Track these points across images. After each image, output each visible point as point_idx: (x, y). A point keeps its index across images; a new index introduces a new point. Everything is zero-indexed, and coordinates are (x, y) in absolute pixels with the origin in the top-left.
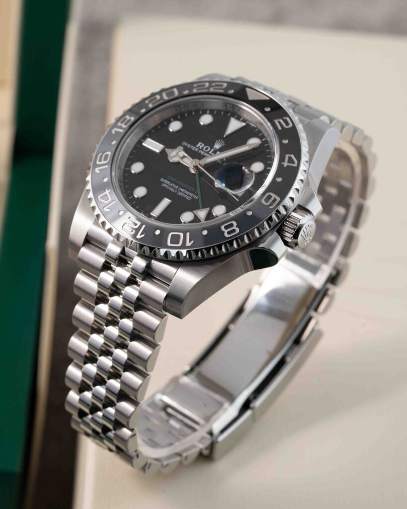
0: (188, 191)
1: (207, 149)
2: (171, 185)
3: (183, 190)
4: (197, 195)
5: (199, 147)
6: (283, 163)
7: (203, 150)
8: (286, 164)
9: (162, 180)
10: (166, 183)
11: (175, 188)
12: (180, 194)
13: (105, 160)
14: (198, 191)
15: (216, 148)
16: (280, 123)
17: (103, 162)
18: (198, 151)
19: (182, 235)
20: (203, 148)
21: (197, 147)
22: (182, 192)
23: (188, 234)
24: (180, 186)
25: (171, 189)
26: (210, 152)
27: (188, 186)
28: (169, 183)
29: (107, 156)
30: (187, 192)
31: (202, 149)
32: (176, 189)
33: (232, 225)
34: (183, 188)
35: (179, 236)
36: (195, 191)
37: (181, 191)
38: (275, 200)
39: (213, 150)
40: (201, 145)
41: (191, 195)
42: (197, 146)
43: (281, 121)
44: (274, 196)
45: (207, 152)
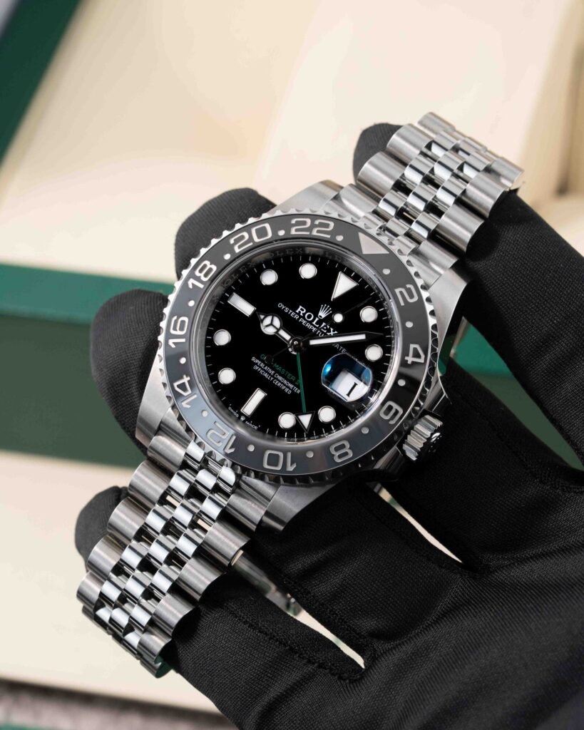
0: (287, 380)
1: (309, 317)
2: (266, 368)
3: (280, 378)
4: (298, 387)
5: (300, 312)
6: (406, 358)
7: (305, 319)
8: (410, 359)
9: (253, 359)
10: (259, 365)
11: (270, 374)
12: (276, 383)
13: (181, 329)
14: (301, 381)
15: (321, 316)
16: (401, 293)
17: (179, 333)
18: (298, 319)
19: (281, 455)
20: (304, 314)
21: (296, 313)
22: (280, 381)
23: (289, 455)
24: (277, 372)
25: (266, 375)
26: (314, 323)
27: (287, 372)
28: (262, 365)
29: (183, 322)
30: (285, 382)
31: (304, 317)
32: (272, 376)
33: (343, 446)
34: (281, 375)
35: (278, 456)
36: (296, 381)
37: (278, 380)
38: (397, 412)
39: (317, 319)
40: (302, 310)
41: (291, 386)
42: (297, 311)
43: (403, 290)
44: (395, 406)
45: (308, 322)
